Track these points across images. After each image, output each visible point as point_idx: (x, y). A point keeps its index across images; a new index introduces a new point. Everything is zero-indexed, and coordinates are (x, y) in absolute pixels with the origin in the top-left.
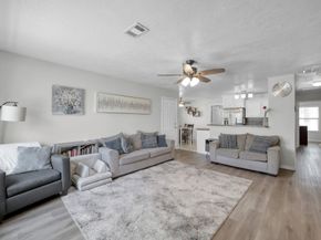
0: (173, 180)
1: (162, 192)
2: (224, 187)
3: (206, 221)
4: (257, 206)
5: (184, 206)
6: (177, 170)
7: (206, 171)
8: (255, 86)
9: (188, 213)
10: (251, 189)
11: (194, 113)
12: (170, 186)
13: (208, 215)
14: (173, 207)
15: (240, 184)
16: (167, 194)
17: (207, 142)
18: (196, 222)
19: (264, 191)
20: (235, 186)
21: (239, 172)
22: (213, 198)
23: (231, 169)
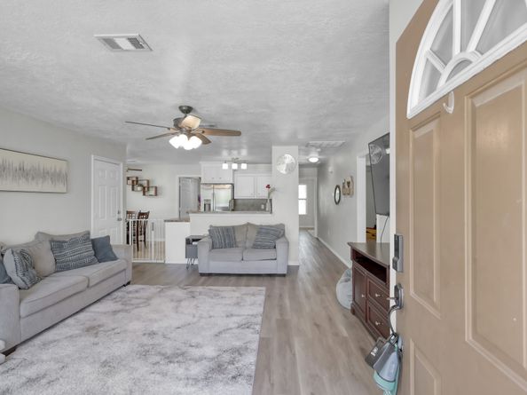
0: (154, 316)
1: (145, 340)
2: (238, 304)
3: (239, 351)
4: (281, 315)
5: (198, 346)
6: (149, 299)
7: (200, 289)
8: (250, 153)
9: (210, 351)
10: (268, 297)
11: (145, 190)
12: (155, 327)
13: (238, 344)
14: (183, 354)
15: (253, 295)
16: (158, 340)
17: (188, 242)
18: (226, 357)
19: (281, 296)
20: (249, 299)
21: (244, 280)
22: (232, 322)
23: (233, 278)
